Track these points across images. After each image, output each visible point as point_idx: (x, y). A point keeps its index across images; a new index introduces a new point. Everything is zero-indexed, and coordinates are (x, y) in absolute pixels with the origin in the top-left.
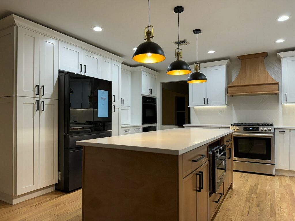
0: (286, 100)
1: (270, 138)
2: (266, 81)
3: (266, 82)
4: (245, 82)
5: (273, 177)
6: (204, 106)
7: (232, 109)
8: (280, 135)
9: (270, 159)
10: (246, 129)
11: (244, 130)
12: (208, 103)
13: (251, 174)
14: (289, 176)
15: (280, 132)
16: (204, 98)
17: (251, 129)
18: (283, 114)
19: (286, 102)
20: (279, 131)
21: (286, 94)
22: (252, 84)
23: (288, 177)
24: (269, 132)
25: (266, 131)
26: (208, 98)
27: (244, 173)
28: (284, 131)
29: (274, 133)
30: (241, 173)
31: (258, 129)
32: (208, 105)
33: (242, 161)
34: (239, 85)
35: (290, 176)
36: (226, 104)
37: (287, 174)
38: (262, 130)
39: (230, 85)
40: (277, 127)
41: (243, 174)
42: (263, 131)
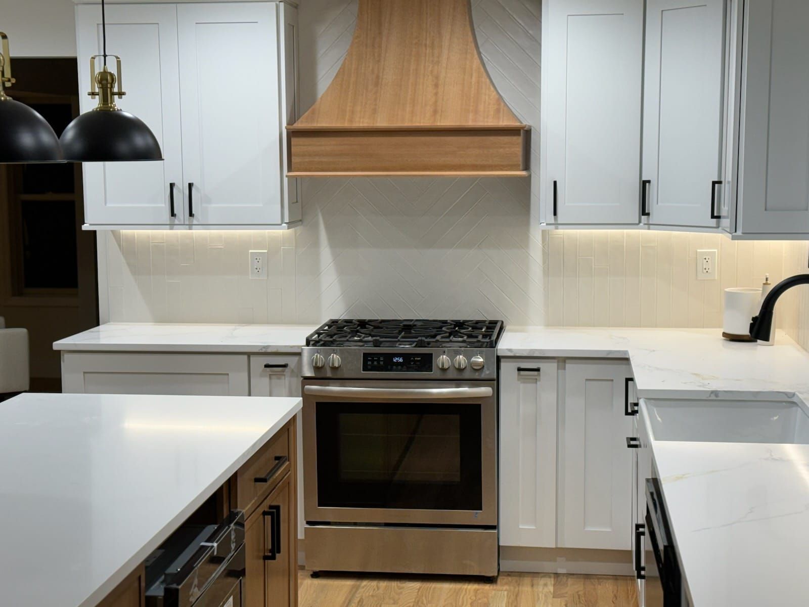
0: (555, 214)
1: (479, 406)
2: (471, 116)
3: (470, 123)
4: (375, 111)
5: (487, 587)
6: (172, 226)
7: (316, 244)
8: (522, 386)
9: (475, 503)
10: (373, 361)
11: (365, 368)
12: (191, 214)
13: (394, 584)
14: (557, 575)
15: (522, 373)
16: (172, 185)
17: (398, 364)
18: (546, 272)
19: (556, 219)
20: (520, 369)
21: (555, 183)
22: (407, 124)
23: (550, 581)
24: (476, 376)
25: (460, 370)
26: (190, 185)
27: (365, 583)
28: (538, 370)
29: (495, 382)
30: (349, 583)
31: (426, 362)
32: (190, 226)
33: (355, 524)
34: (346, 125)
35: (560, 571)
36: (287, 220)
37: (548, 566)
38: (444, 370)
39: (300, 125)
40: (510, 350)
41: (358, 588)
42: (451, 374)
